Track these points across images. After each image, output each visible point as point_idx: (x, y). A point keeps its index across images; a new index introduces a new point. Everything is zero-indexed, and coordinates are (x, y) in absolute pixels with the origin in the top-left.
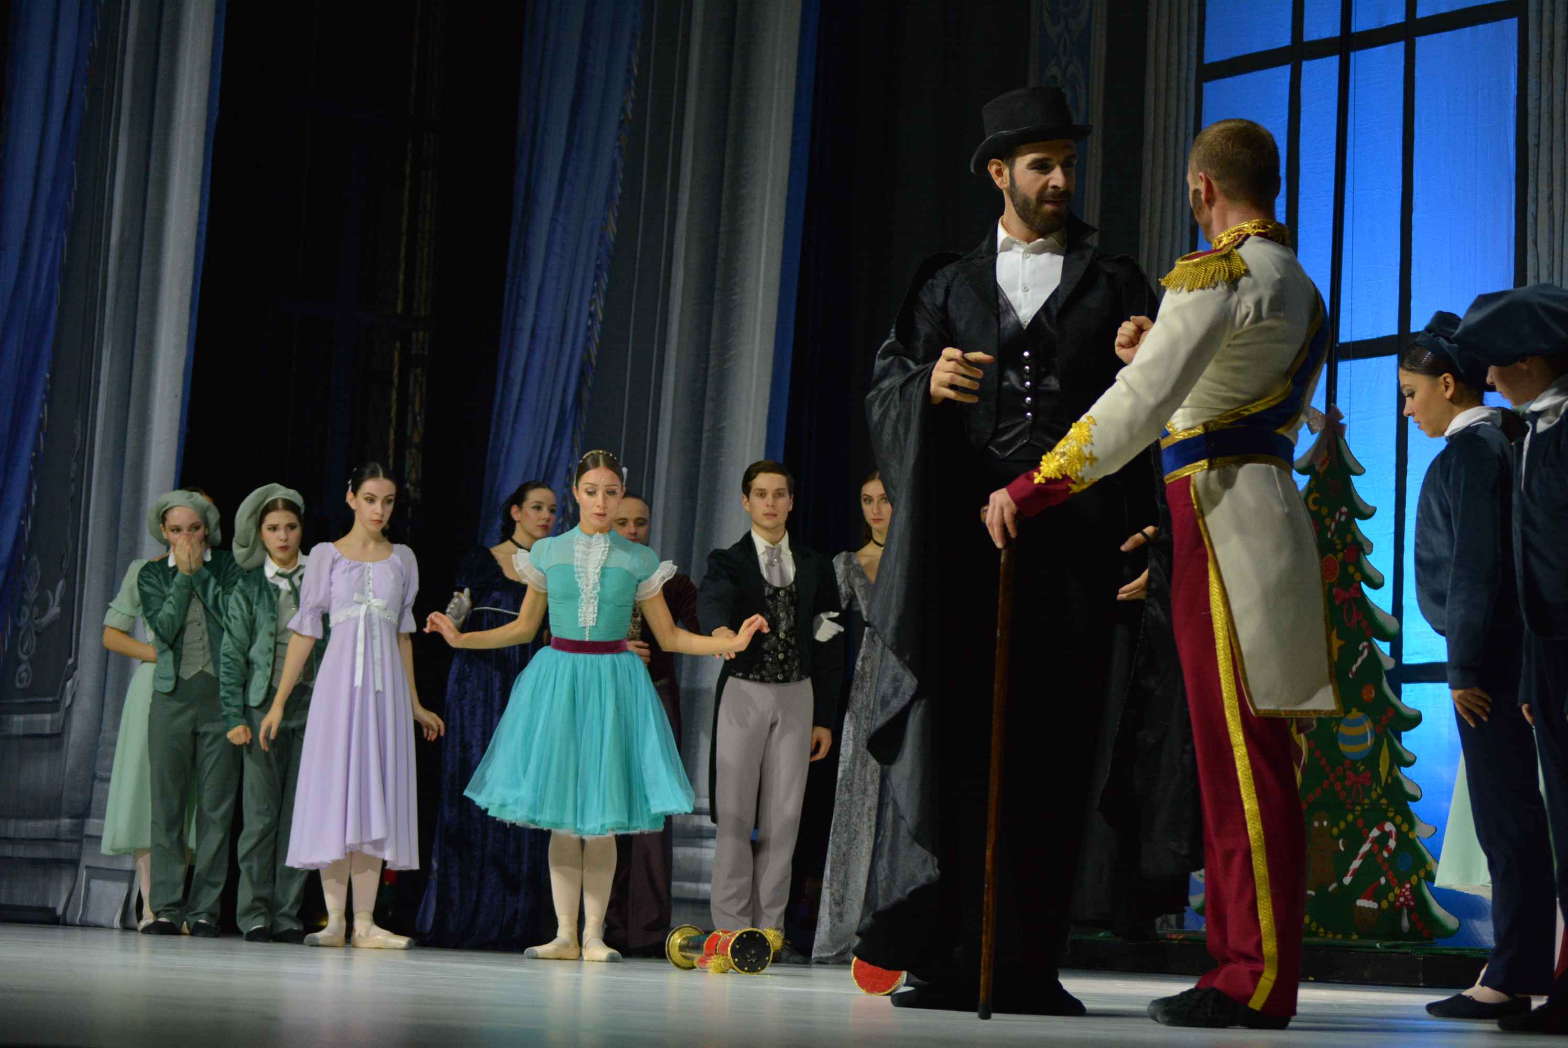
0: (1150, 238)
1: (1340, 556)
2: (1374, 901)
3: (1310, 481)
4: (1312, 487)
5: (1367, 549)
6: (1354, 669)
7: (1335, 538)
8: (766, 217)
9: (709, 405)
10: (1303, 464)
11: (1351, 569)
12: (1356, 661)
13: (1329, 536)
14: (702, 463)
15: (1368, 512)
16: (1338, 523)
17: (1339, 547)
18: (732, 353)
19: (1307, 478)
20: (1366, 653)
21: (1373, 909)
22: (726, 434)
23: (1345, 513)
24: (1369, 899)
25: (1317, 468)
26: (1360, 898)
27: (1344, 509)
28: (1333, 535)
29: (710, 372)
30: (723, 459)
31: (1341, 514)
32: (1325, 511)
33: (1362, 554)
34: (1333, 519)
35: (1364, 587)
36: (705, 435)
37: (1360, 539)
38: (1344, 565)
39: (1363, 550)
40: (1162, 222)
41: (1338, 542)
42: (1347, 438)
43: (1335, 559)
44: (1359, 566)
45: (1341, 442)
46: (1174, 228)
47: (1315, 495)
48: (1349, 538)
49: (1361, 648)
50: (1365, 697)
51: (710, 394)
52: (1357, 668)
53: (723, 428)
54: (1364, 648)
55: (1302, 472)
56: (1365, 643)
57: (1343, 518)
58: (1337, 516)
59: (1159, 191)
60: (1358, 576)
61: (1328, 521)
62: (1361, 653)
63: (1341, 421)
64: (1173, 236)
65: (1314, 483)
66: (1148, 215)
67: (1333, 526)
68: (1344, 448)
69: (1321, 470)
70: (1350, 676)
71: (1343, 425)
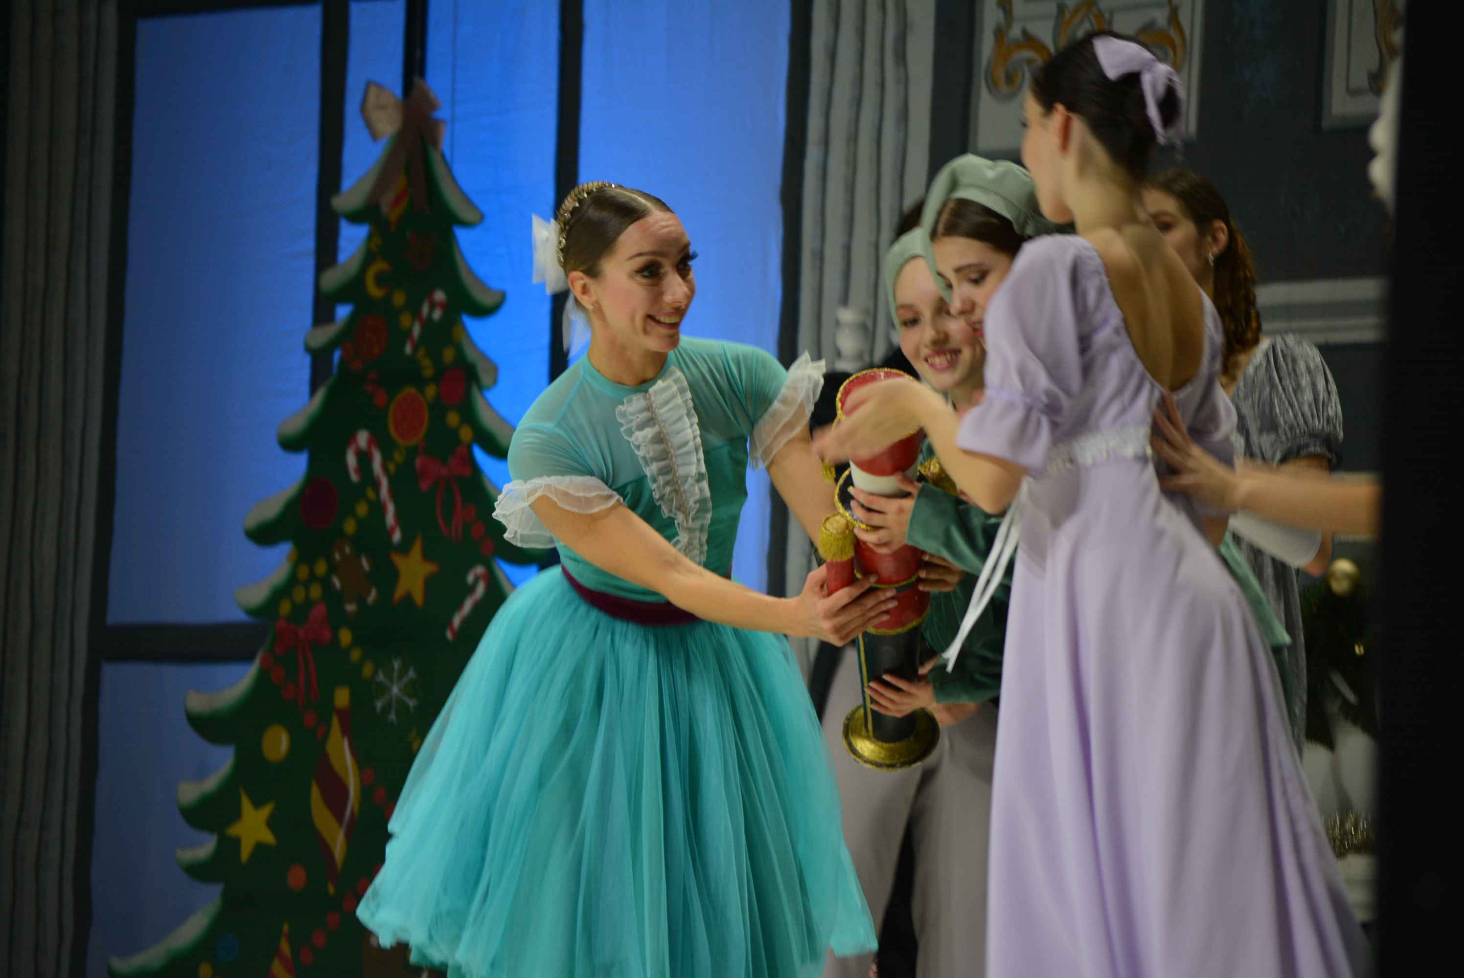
1: (431, 391)
3: (370, 237)
4: (374, 248)
5: (485, 378)
6: (457, 621)
7: (421, 353)
10: (360, 204)
11: (453, 419)
12: (459, 605)
13: (408, 349)
15: (487, 301)
16: (427, 324)
17: (428, 372)
19: (365, 232)
20: (480, 589)
23: (442, 305)
25: (385, 209)
27: (440, 296)
28: (415, 348)
31: (433, 306)
32: (399, 299)
33: (475, 391)
34: (416, 314)
35: (480, 455)
37: (471, 355)
38: (438, 410)
39: (476, 379)
41: (426, 362)
42: (445, 149)
43: (420, 397)
44: (469, 416)
45: (435, 158)
47: (379, 266)
48: (448, 355)
49: (470, 578)
52: (464, 622)
54: (477, 579)
55: (358, 219)
56: (480, 570)
57: (437, 315)
58: (425, 309)
60: (466, 434)
61: (405, 320)
62: (472, 589)
63: (435, 115)
65: (377, 241)
67: (417, 330)
68: (439, 170)
69: (393, 215)
70: (449, 635)
71: (439, 122)
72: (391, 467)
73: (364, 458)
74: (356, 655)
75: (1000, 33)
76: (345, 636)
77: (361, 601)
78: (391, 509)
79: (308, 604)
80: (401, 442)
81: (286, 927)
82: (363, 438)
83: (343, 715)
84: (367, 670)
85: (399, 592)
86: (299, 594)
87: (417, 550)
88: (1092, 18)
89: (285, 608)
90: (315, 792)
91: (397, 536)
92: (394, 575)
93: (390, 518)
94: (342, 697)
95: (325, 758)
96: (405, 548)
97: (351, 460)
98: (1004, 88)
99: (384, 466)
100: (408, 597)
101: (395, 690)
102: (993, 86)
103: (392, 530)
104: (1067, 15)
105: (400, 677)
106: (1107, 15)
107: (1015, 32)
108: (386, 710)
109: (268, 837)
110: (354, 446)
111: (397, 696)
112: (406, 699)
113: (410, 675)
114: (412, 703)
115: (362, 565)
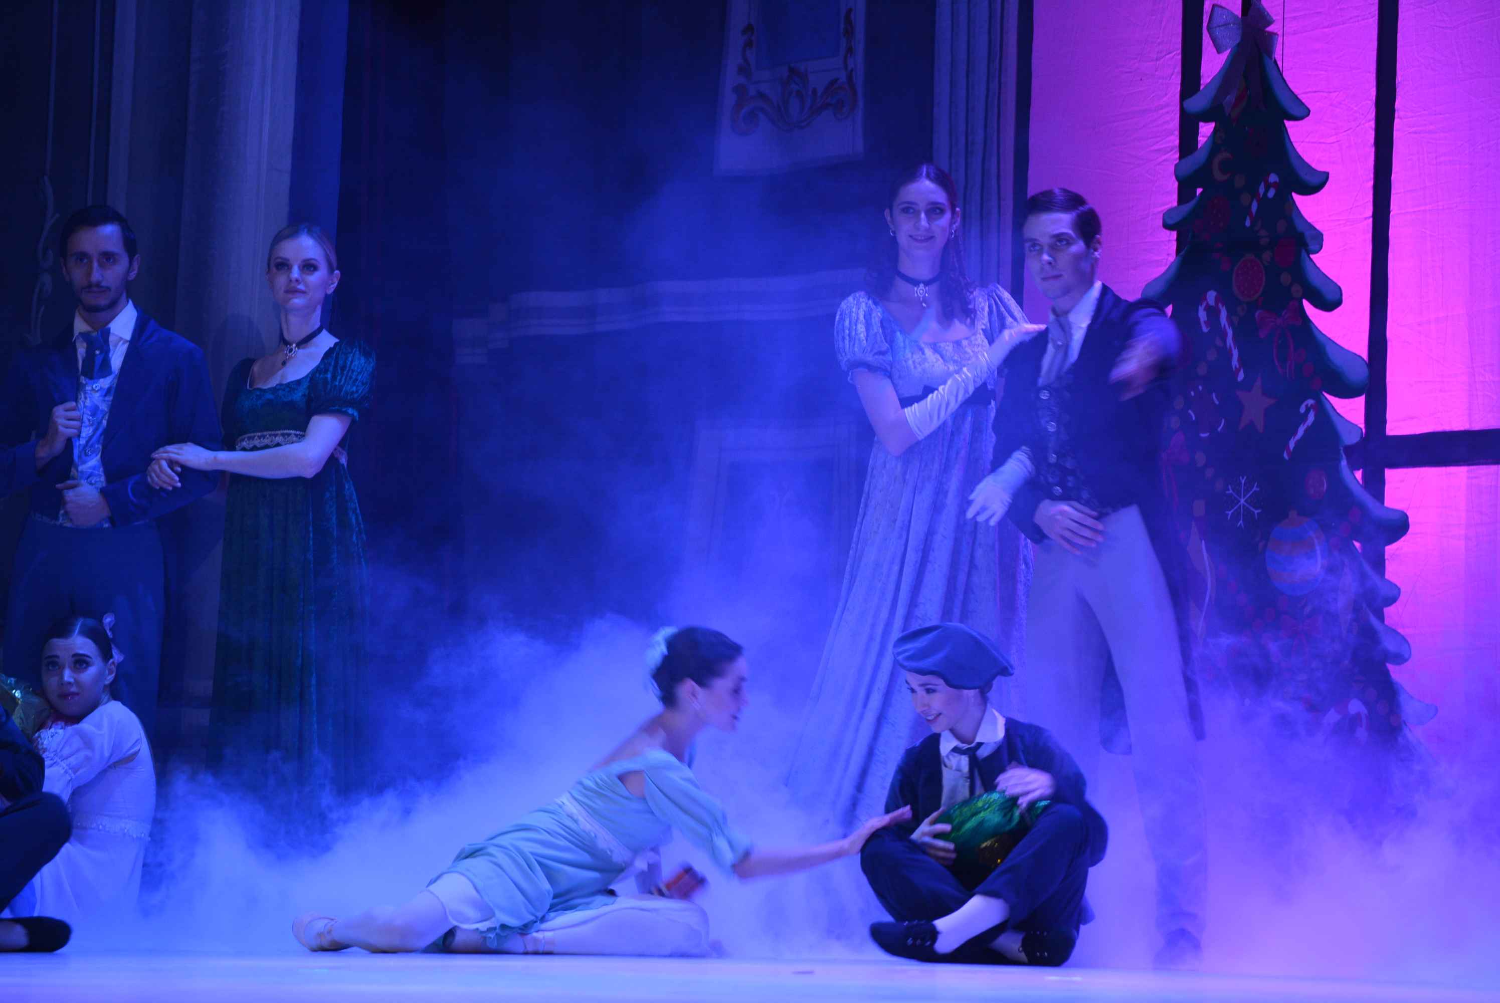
1: (1267, 256)
3: (1215, 131)
4: (1219, 141)
5: (1312, 244)
6: (1292, 444)
7: (1257, 226)
10: (1203, 104)
11: (1285, 278)
13: (1248, 223)
15: (1314, 181)
16: (1263, 201)
17: (1265, 242)
19: (1211, 126)
20: (1311, 418)
23: (1275, 185)
25: (1227, 109)
27: (1273, 178)
28: (1254, 223)
31: (1268, 186)
32: (1239, 181)
33: (1304, 255)
34: (1255, 194)
35: (1309, 308)
37: (1300, 227)
39: (1305, 245)
41: (1263, 232)
42: (1278, 57)
43: (1258, 262)
45: (1269, 63)
47: (1223, 155)
48: (1282, 226)
49: (1302, 409)
50: (1312, 491)
52: (1297, 443)
54: (1308, 410)
55: (1201, 117)
56: (1310, 402)
57: (1271, 193)
58: (1262, 190)
60: (1296, 290)
61: (1245, 199)
62: (1304, 418)
63: (1269, 29)
65: (1221, 134)
67: (1254, 207)
68: (1273, 74)
69: (1234, 114)
70: (1286, 456)
71: (1272, 35)
72: (1235, 319)
73: (1213, 312)
74: (1209, 473)
76: (1201, 458)
77: (1213, 429)
78: (1235, 353)
80: (1243, 299)
82: (1211, 296)
83: (1201, 522)
84: (1219, 486)
85: (1244, 423)
87: (1257, 386)
91: (1241, 376)
92: (1240, 408)
93: (1235, 362)
94: (1199, 508)
95: (1187, 556)
96: (1247, 385)
97: (1202, 315)
99: (1229, 318)
100: (1251, 425)
101: (1242, 501)
103: (1238, 371)
105: (1247, 491)
108: (1236, 517)
110: (1204, 305)
111: (1244, 505)
112: (1252, 509)
113: (1255, 488)
114: (1256, 512)
115: (1213, 400)
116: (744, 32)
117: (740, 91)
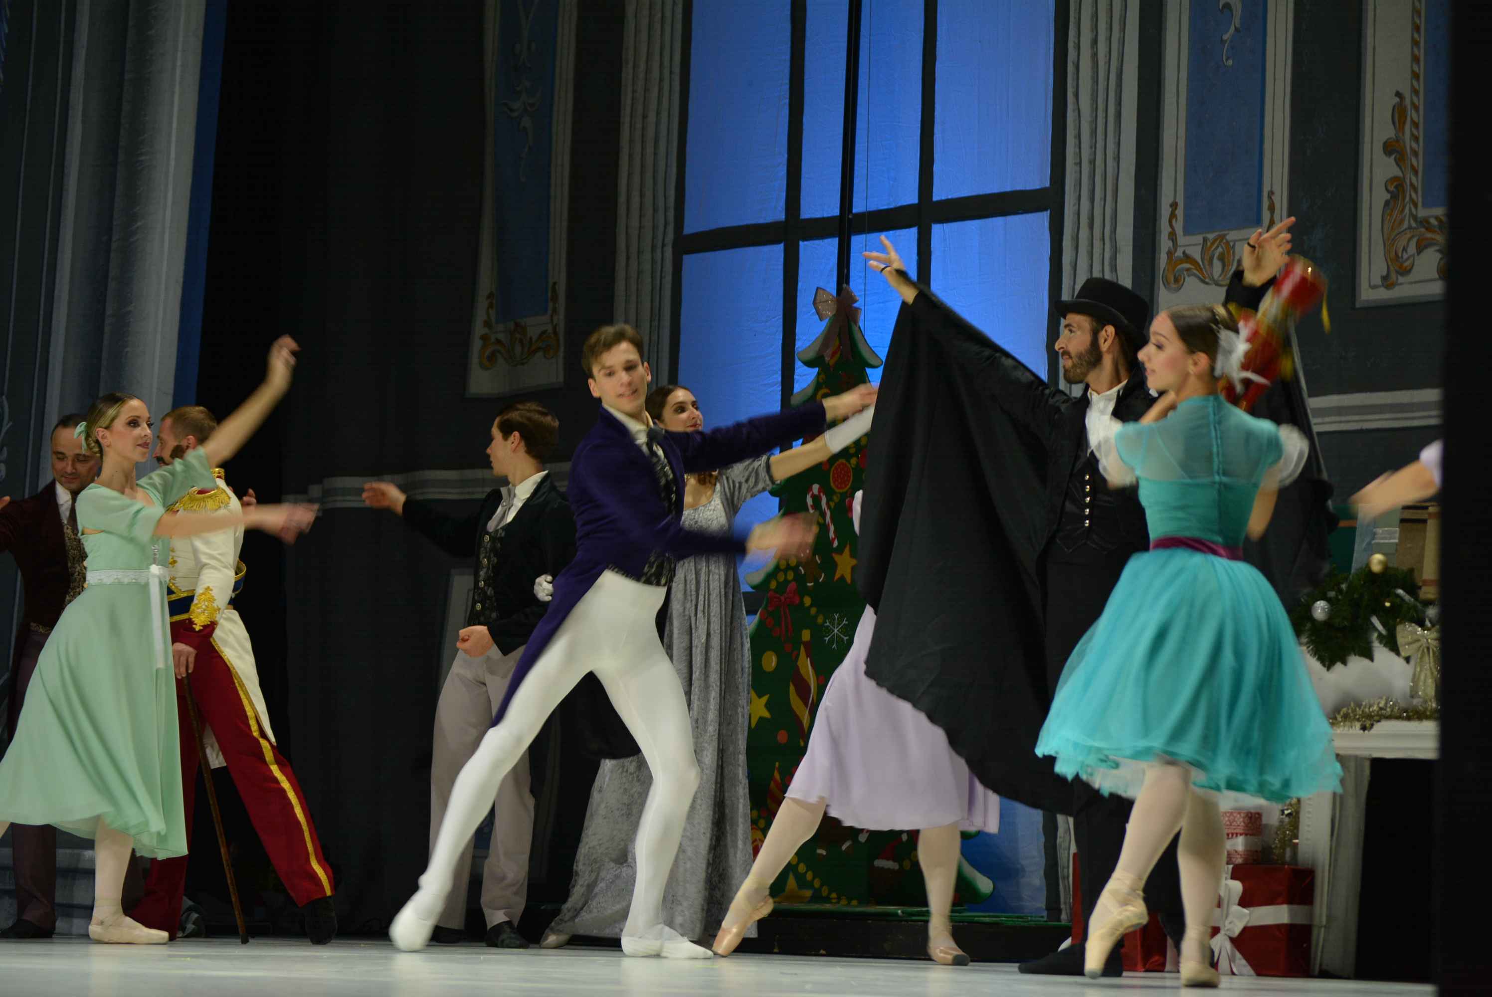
0: (634, 91)
1: (854, 461)
2: (894, 861)
3: (818, 374)
4: (821, 380)
8: (179, 63)
9: (112, 285)
10: (811, 355)
14: (104, 355)
18: (139, 224)
19: (816, 370)
21: (894, 870)
22: (131, 320)
24: (888, 859)
25: (827, 359)
26: (878, 858)
29: (114, 246)
30: (128, 349)
36: (108, 321)
38: (858, 472)
40: (648, 71)
42: (861, 324)
43: (848, 465)
45: (855, 328)
46: (661, 80)
51: (113, 272)
53: (130, 312)
55: (809, 364)
59: (644, 36)
63: (855, 305)
64: (660, 89)
65: (822, 376)
66: (631, 65)
68: (857, 336)
69: (832, 363)
71: (857, 309)
72: (832, 504)
73: (816, 499)
74: (813, 611)
75: (1170, 254)
76: (807, 601)
77: (816, 580)
78: (832, 528)
79: (786, 581)
80: (837, 491)
81: (777, 764)
82: (816, 488)
83: (807, 645)
84: (820, 620)
85: (837, 576)
86: (781, 577)
87: (847, 551)
88: (1223, 246)
89: (773, 585)
90: (792, 689)
91: (836, 544)
92: (834, 566)
93: (831, 534)
94: (806, 635)
95: (797, 669)
96: (840, 550)
97: (809, 501)
98: (1174, 286)
99: (828, 503)
100: (842, 578)
101: (836, 631)
102: (1166, 284)
103: (833, 540)
104: (1209, 244)
105: (839, 624)
106: (1231, 244)
107: (1179, 253)
108: (831, 641)
109: (766, 714)
110: (811, 493)
111: (837, 634)
112: (842, 636)
113: (844, 622)
114: (845, 638)
115: (816, 560)
116: (489, 297)
117: (484, 338)
